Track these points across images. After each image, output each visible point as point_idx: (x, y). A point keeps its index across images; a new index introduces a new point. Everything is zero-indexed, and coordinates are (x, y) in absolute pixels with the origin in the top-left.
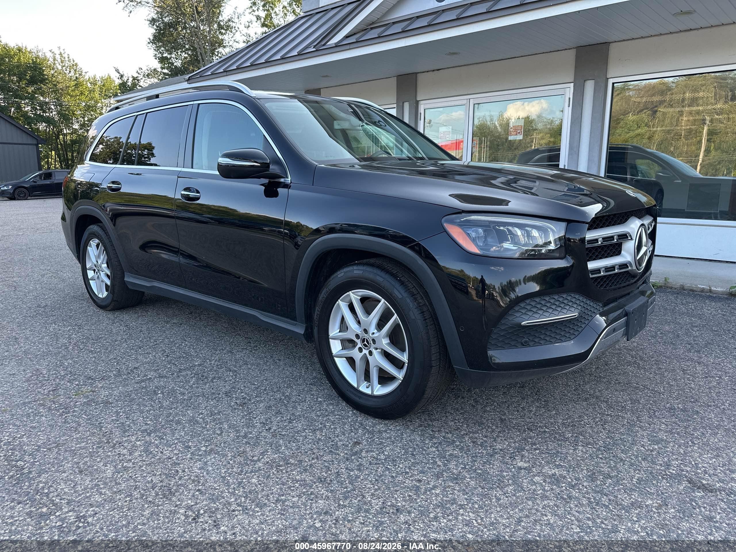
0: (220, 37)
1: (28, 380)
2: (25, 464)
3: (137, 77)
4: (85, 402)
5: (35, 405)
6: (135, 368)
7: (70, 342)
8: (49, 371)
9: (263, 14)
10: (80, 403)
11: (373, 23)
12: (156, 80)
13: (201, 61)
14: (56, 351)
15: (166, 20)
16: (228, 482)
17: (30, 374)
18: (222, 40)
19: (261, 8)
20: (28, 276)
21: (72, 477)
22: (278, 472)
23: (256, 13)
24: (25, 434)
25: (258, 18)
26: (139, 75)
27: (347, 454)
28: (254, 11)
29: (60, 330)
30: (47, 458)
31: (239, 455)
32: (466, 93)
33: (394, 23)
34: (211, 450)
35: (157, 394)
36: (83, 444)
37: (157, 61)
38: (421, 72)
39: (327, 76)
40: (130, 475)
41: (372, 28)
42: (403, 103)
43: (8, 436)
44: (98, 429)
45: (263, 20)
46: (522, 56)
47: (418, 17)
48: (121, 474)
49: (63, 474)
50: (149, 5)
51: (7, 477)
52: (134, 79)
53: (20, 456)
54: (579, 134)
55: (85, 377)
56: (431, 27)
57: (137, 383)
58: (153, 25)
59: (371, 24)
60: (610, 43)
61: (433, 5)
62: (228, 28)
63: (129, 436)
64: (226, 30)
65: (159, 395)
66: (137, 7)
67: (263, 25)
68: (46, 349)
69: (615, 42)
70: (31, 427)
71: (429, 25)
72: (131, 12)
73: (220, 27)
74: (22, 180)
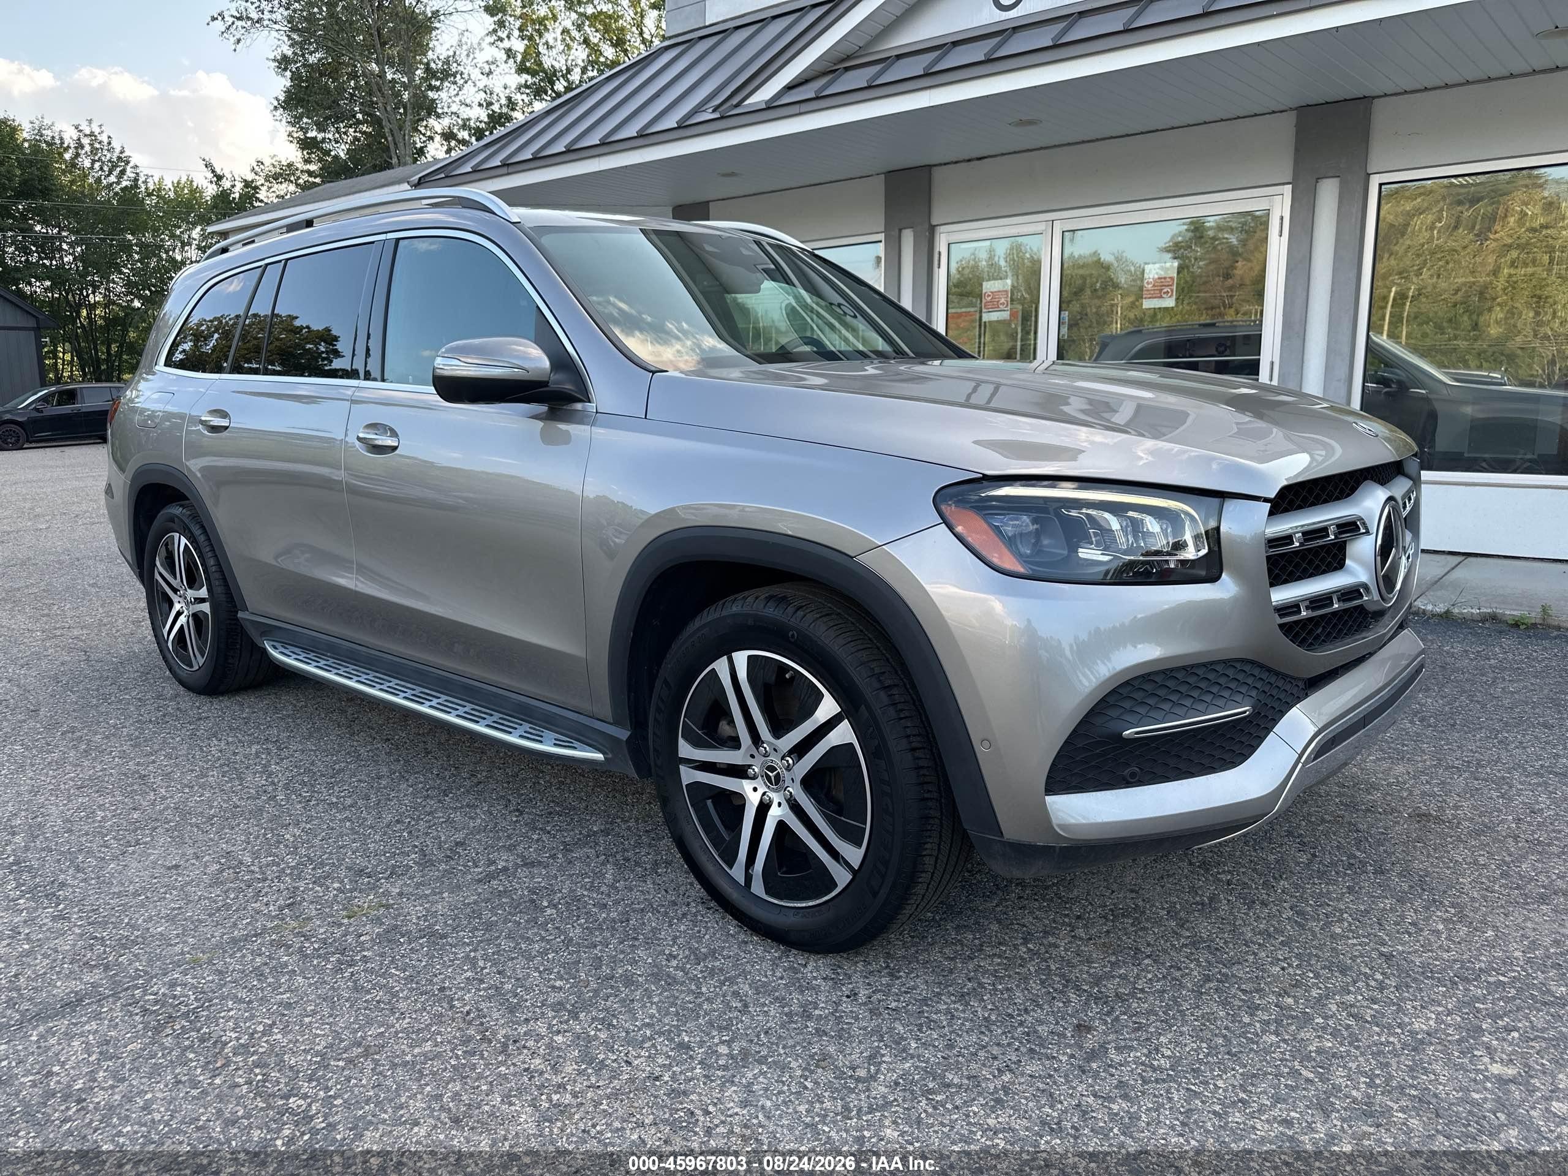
0: (431, 94)
1: (216, 882)
2: (310, 1105)
3: (252, 181)
4: (378, 934)
5: (261, 944)
6: (457, 844)
7: (273, 783)
8: (256, 855)
9: (519, 46)
10: (368, 937)
11: (848, 58)
12: (292, 188)
13: (392, 147)
14: (251, 805)
15: (312, 59)
16: (829, 1138)
17: (216, 867)
18: (433, 101)
19: (516, 33)
20: (101, 624)
21: (442, 1137)
22: (935, 1108)
23: (506, 44)
24: (274, 1023)
25: (509, 53)
26: (257, 177)
27: (1072, 1056)
28: (501, 40)
29: (235, 754)
30: (356, 1085)
31: (817, 1066)
32: (1046, 209)
33: (899, 57)
34: (745, 1054)
35: (543, 910)
36: (428, 1046)
37: (294, 147)
38: (940, 165)
39: (733, 174)
40: (582, 1126)
41: (847, 69)
42: (900, 230)
43: (234, 1030)
44: (445, 1005)
45: (519, 58)
46: (1173, 128)
47: (955, 44)
48: (559, 1124)
49: (416, 1129)
50: (277, 27)
51: (279, 1142)
52: (247, 184)
53: (286, 1084)
54: (1305, 294)
55: (349, 869)
56: (992, 64)
57: (479, 881)
58: (285, 69)
59: (843, 60)
60: (1374, 98)
61: (990, 16)
62: (446, 74)
63: (527, 1020)
64: (442, 80)
65: (549, 911)
66: (252, 30)
67: (521, 69)
68: (224, 801)
69: (1386, 95)
70: (280, 1004)
71: (989, 61)
72: (239, 41)
73: (430, 72)
74: (8, 406)
